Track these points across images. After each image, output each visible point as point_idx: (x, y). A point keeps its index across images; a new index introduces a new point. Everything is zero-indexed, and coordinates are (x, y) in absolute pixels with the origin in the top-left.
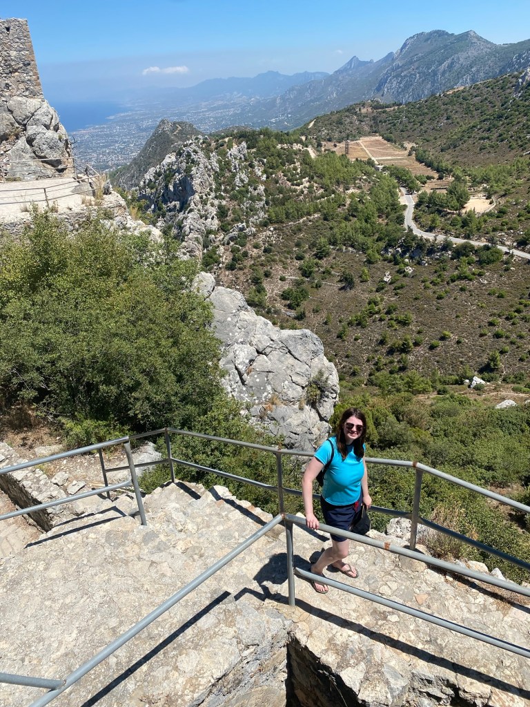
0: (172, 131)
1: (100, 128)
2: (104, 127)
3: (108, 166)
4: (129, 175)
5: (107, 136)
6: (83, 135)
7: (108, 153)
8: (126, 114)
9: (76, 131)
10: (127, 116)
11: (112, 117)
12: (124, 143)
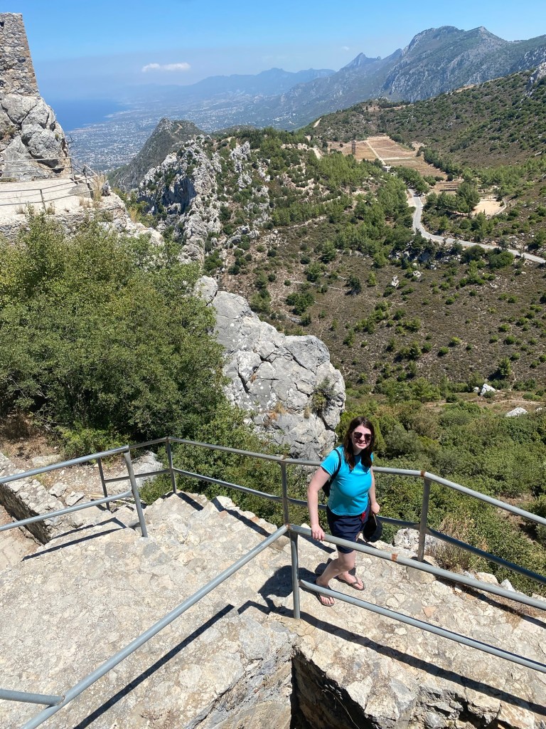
0: (173, 131)
2: (102, 126)
3: (107, 166)
4: (128, 176)
6: (81, 135)
7: (107, 153)
8: (125, 112)
10: (127, 114)
11: (111, 116)
12: (123, 142)
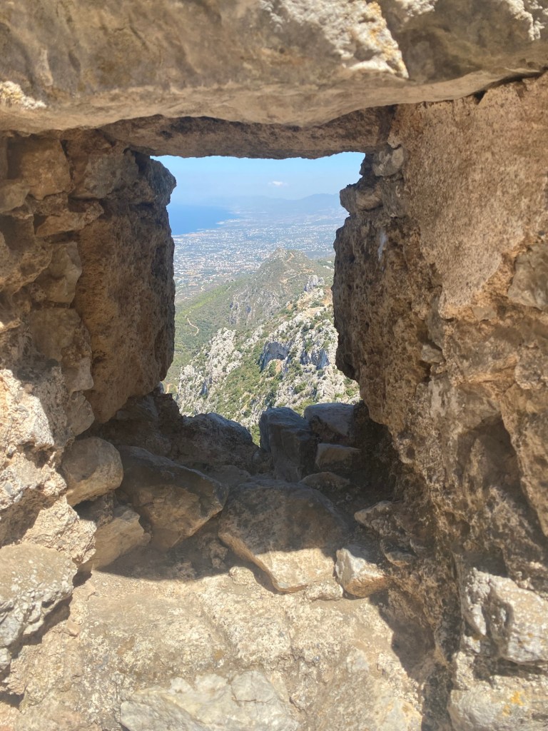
0: (286, 259)
1: (210, 233)
2: (213, 233)
3: (216, 271)
4: (242, 293)
5: (216, 241)
6: (195, 238)
7: (216, 259)
8: (235, 221)
9: (188, 233)
10: (237, 223)
11: (222, 223)
12: (232, 249)
